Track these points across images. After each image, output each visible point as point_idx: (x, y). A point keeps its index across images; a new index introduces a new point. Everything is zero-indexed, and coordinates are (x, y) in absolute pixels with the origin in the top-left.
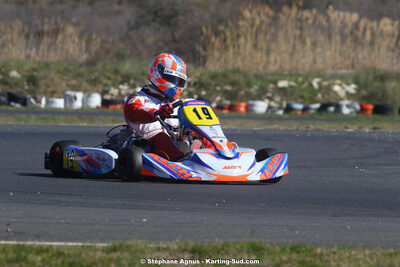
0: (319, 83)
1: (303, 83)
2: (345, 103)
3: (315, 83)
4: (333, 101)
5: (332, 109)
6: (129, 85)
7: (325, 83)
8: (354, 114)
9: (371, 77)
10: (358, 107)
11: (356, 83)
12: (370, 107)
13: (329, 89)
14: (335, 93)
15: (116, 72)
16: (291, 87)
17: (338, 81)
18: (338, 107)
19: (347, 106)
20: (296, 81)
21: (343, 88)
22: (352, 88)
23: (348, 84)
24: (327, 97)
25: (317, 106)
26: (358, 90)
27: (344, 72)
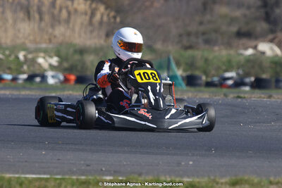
0: (25, 56)
1: (10, 55)
2: (49, 74)
3: (21, 56)
4: (37, 72)
5: (38, 79)
7: (30, 56)
8: (59, 84)
9: (71, 50)
10: (62, 77)
11: (58, 56)
12: (73, 77)
13: (33, 61)
14: (39, 64)
17: (42, 54)
18: (44, 78)
19: (53, 77)
20: (4, 54)
21: (46, 61)
22: (54, 61)
23: (51, 57)
24: (32, 68)
25: (25, 76)
26: (60, 63)
27: (44, 46)
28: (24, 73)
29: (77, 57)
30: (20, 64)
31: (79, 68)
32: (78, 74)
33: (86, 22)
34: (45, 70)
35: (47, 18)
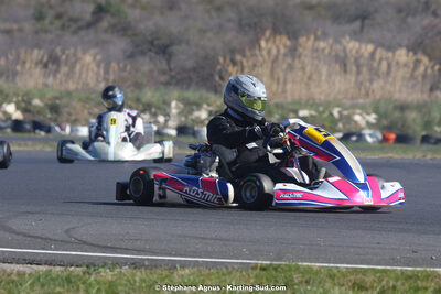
0: (340, 112)
1: (323, 112)
2: (367, 132)
3: (336, 112)
4: (353, 130)
5: (354, 138)
6: (151, 113)
7: (345, 113)
8: (377, 144)
9: (391, 107)
10: (380, 136)
11: (376, 112)
12: (393, 136)
13: (349, 119)
14: (356, 122)
15: (138, 100)
16: (312, 116)
17: (358, 111)
18: (360, 137)
19: (370, 135)
20: (317, 110)
21: (364, 118)
22: (372, 118)
23: (368, 114)
24: (347, 126)
25: (340, 135)
26: (378, 120)
27: (361, 101)
28: (339, 131)
29: (397, 114)
30: (334, 121)
31: (400, 125)
32: (398, 132)
33: (408, 76)
34: (363, 129)
35: (364, 70)
